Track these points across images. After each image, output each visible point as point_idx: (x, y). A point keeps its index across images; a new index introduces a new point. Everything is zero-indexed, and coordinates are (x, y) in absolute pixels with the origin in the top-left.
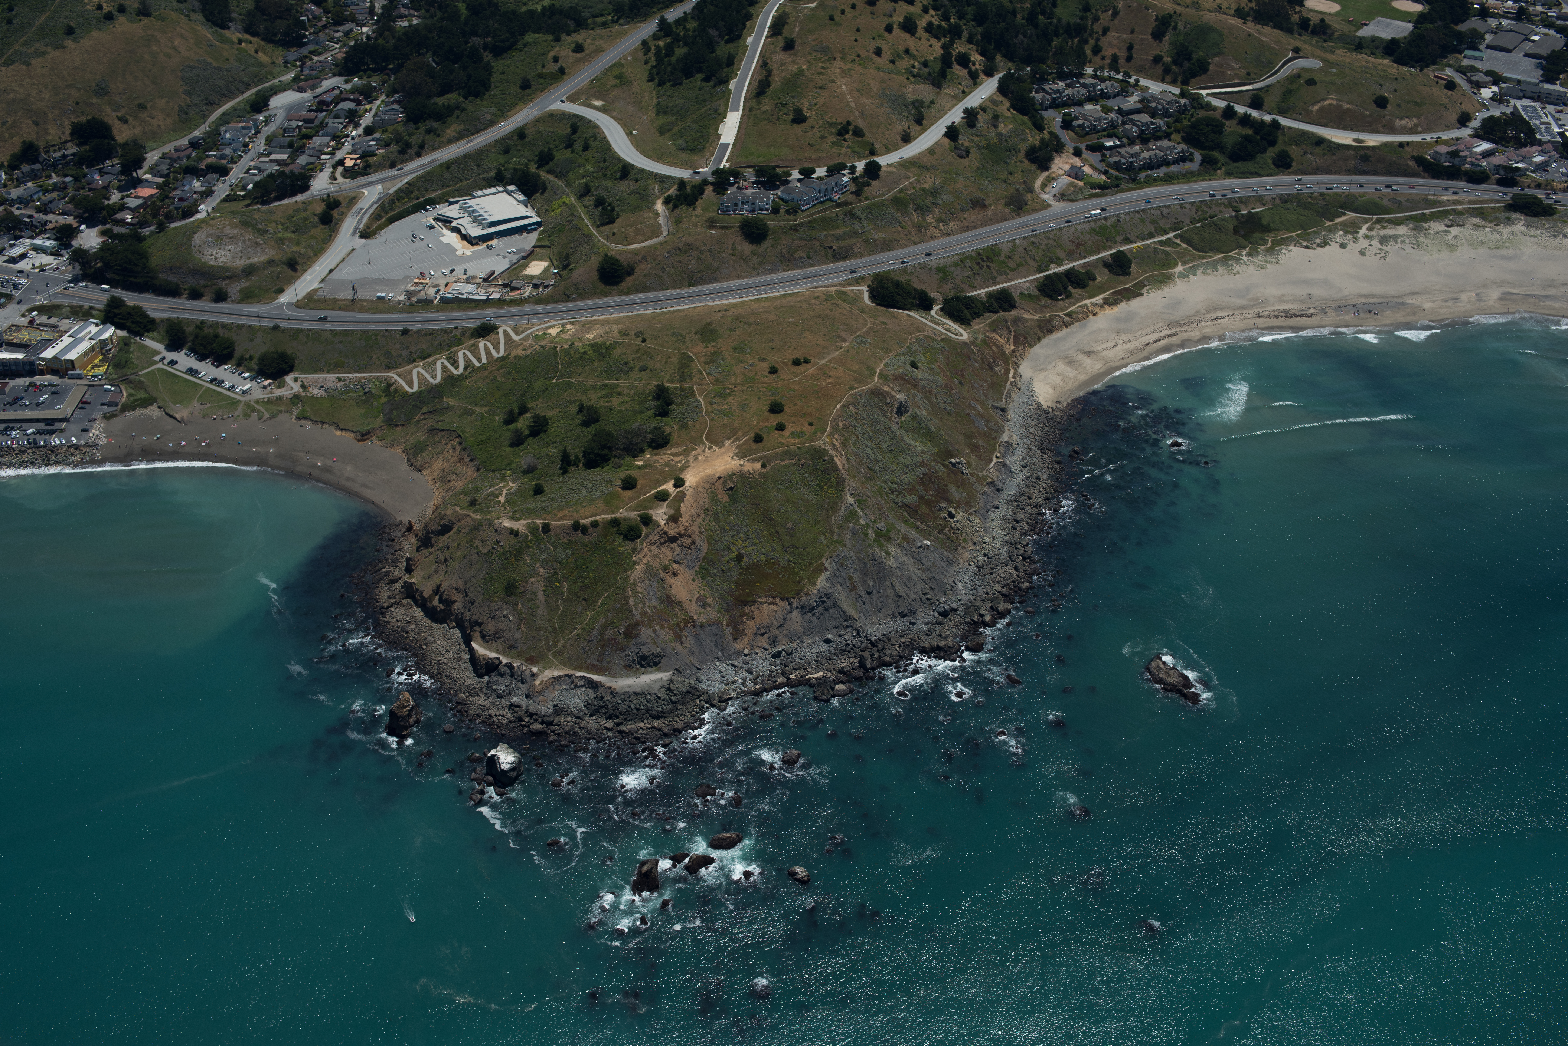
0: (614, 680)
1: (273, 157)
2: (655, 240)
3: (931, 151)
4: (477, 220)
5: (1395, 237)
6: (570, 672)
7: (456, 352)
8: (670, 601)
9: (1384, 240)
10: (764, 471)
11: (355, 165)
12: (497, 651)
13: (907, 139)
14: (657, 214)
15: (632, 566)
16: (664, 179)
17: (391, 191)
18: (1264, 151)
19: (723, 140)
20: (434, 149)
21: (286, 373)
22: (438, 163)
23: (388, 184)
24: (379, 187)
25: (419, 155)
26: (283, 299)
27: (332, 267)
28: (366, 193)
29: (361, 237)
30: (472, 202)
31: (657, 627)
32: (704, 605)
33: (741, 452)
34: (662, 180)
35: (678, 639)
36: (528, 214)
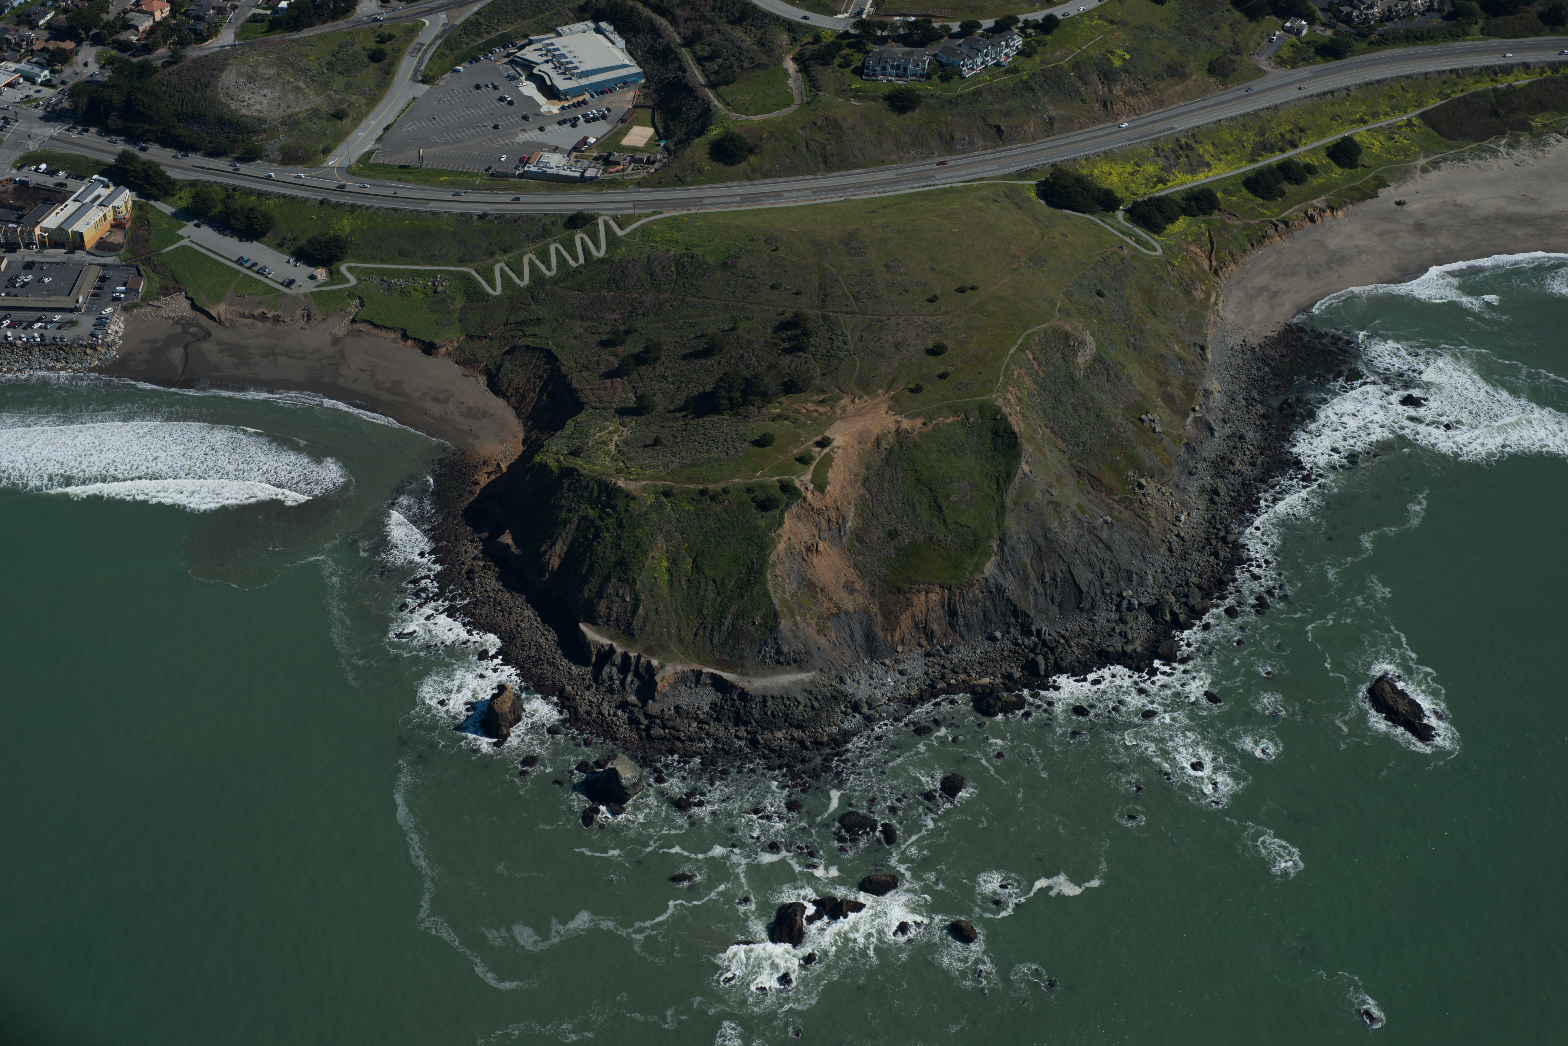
0: (747, 678)
2: (786, 111)
4: (565, 68)
6: (696, 667)
7: (547, 246)
10: (925, 429)
12: (610, 638)
14: (787, 75)
15: (771, 544)
17: (458, 22)
21: (340, 260)
23: (454, 12)
24: (443, 16)
26: (332, 162)
27: (390, 121)
28: (427, 23)
29: (424, 82)
30: (558, 42)
31: (798, 618)
32: (852, 591)
33: (897, 406)
34: (792, 28)
35: (821, 631)
36: (627, 62)
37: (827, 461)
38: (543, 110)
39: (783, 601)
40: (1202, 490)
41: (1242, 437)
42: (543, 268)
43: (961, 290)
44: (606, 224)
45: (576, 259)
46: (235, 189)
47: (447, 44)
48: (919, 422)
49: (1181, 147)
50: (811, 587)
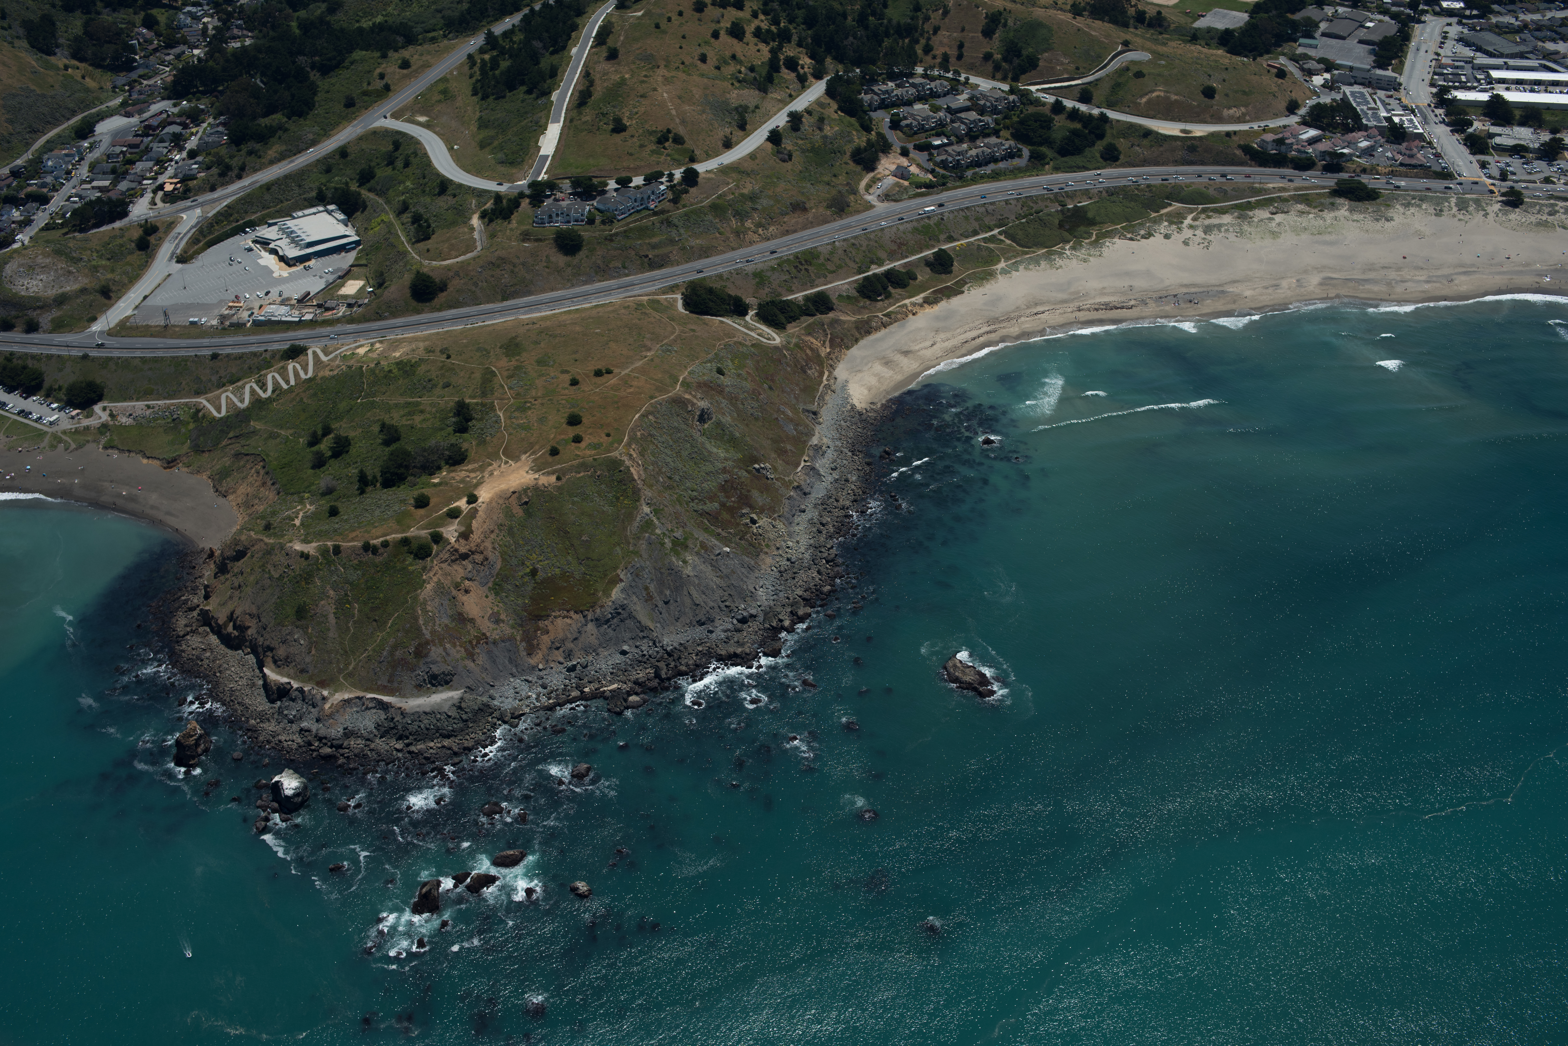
0: (404, 700)
1: (95, 184)
2: (469, 255)
3: (752, 156)
4: (295, 241)
5: (1219, 227)
6: (360, 694)
7: (266, 375)
8: (462, 619)
9: (1208, 230)
10: (559, 484)
11: (174, 189)
12: (289, 676)
13: (728, 145)
14: (472, 229)
15: (422, 584)
16: (481, 194)
17: (210, 215)
18: (1093, 144)
19: (542, 152)
20: (255, 171)
21: (95, 402)
22: (258, 185)
23: (207, 208)
24: (198, 211)
25: (239, 177)
26: (96, 327)
27: (147, 293)
28: (185, 217)
29: (178, 262)
30: (291, 223)
31: (448, 646)
32: (498, 621)
33: (537, 468)
35: (471, 656)
36: (347, 233)
37: (473, 513)
38: (275, 275)
39: (433, 632)
40: (811, 522)
41: (847, 480)
42: (260, 392)
43: (598, 373)
44: (314, 353)
45: (287, 382)
46: (12, 354)
47: (201, 231)
48: (553, 479)
49: (801, 263)
50: (460, 620)
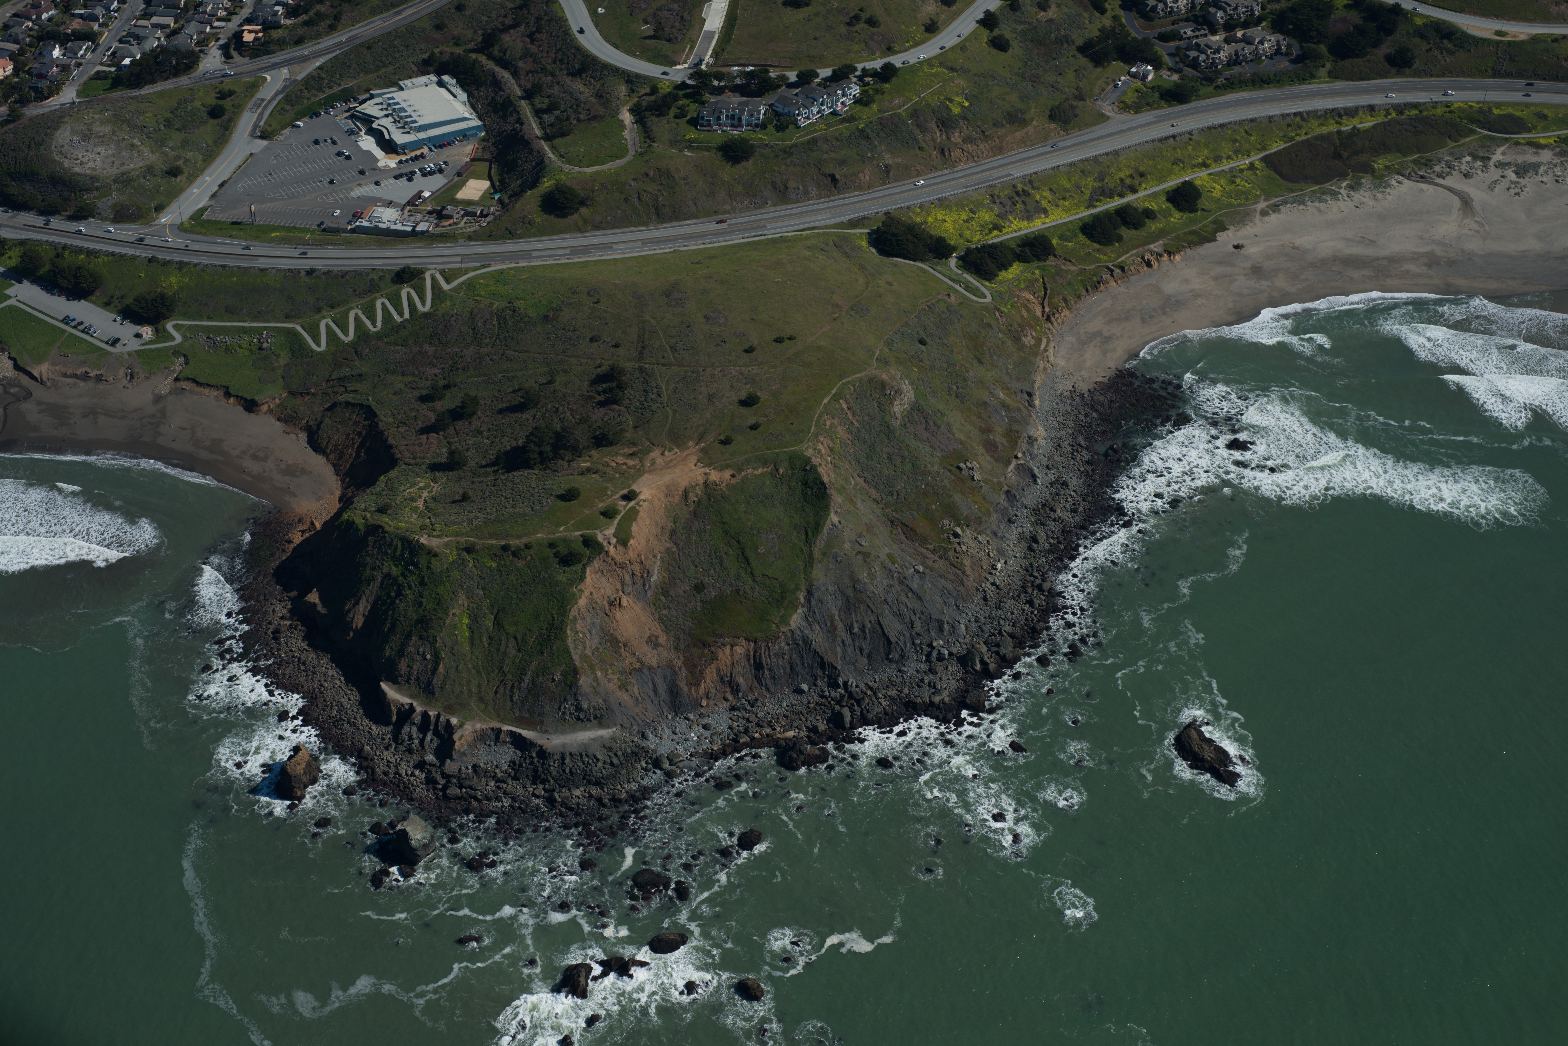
0: (546, 736)
1: (155, 20)
2: (619, 162)
3: (962, 47)
4: (404, 122)
6: (496, 725)
7: (375, 300)
9: (1521, 170)
10: (734, 481)
11: (256, 39)
12: (411, 697)
13: (933, 30)
14: (622, 125)
15: (572, 599)
17: (299, 78)
18: (1378, 44)
19: (707, 27)
20: (354, 21)
21: (166, 317)
22: (358, 42)
23: (296, 67)
24: (285, 71)
26: (165, 219)
27: (225, 178)
28: (269, 78)
29: (262, 137)
30: (398, 96)
31: (599, 674)
32: (656, 645)
33: (707, 458)
34: (631, 79)
35: (623, 687)
36: (467, 115)
37: (632, 515)
38: (380, 164)
39: (584, 657)
40: (1021, 537)
41: (1065, 484)
42: (368, 323)
43: (779, 340)
44: (433, 278)
45: (401, 314)
46: (65, 247)
47: (288, 99)
48: (727, 474)
49: (1017, 193)
50: (614, 642)
